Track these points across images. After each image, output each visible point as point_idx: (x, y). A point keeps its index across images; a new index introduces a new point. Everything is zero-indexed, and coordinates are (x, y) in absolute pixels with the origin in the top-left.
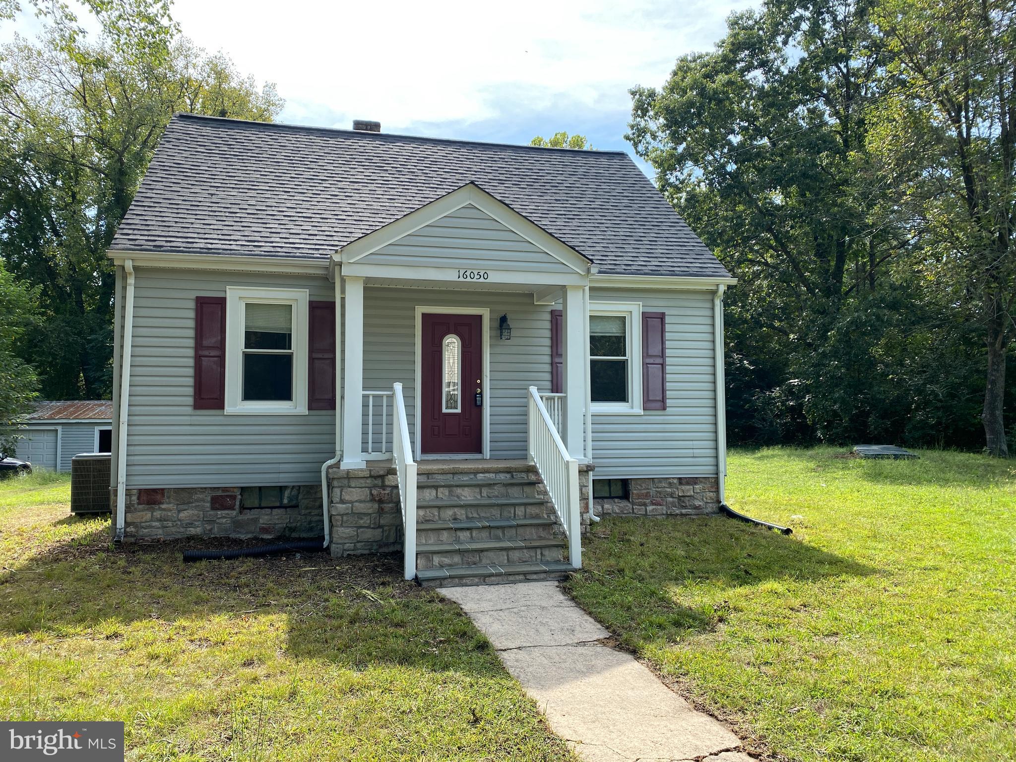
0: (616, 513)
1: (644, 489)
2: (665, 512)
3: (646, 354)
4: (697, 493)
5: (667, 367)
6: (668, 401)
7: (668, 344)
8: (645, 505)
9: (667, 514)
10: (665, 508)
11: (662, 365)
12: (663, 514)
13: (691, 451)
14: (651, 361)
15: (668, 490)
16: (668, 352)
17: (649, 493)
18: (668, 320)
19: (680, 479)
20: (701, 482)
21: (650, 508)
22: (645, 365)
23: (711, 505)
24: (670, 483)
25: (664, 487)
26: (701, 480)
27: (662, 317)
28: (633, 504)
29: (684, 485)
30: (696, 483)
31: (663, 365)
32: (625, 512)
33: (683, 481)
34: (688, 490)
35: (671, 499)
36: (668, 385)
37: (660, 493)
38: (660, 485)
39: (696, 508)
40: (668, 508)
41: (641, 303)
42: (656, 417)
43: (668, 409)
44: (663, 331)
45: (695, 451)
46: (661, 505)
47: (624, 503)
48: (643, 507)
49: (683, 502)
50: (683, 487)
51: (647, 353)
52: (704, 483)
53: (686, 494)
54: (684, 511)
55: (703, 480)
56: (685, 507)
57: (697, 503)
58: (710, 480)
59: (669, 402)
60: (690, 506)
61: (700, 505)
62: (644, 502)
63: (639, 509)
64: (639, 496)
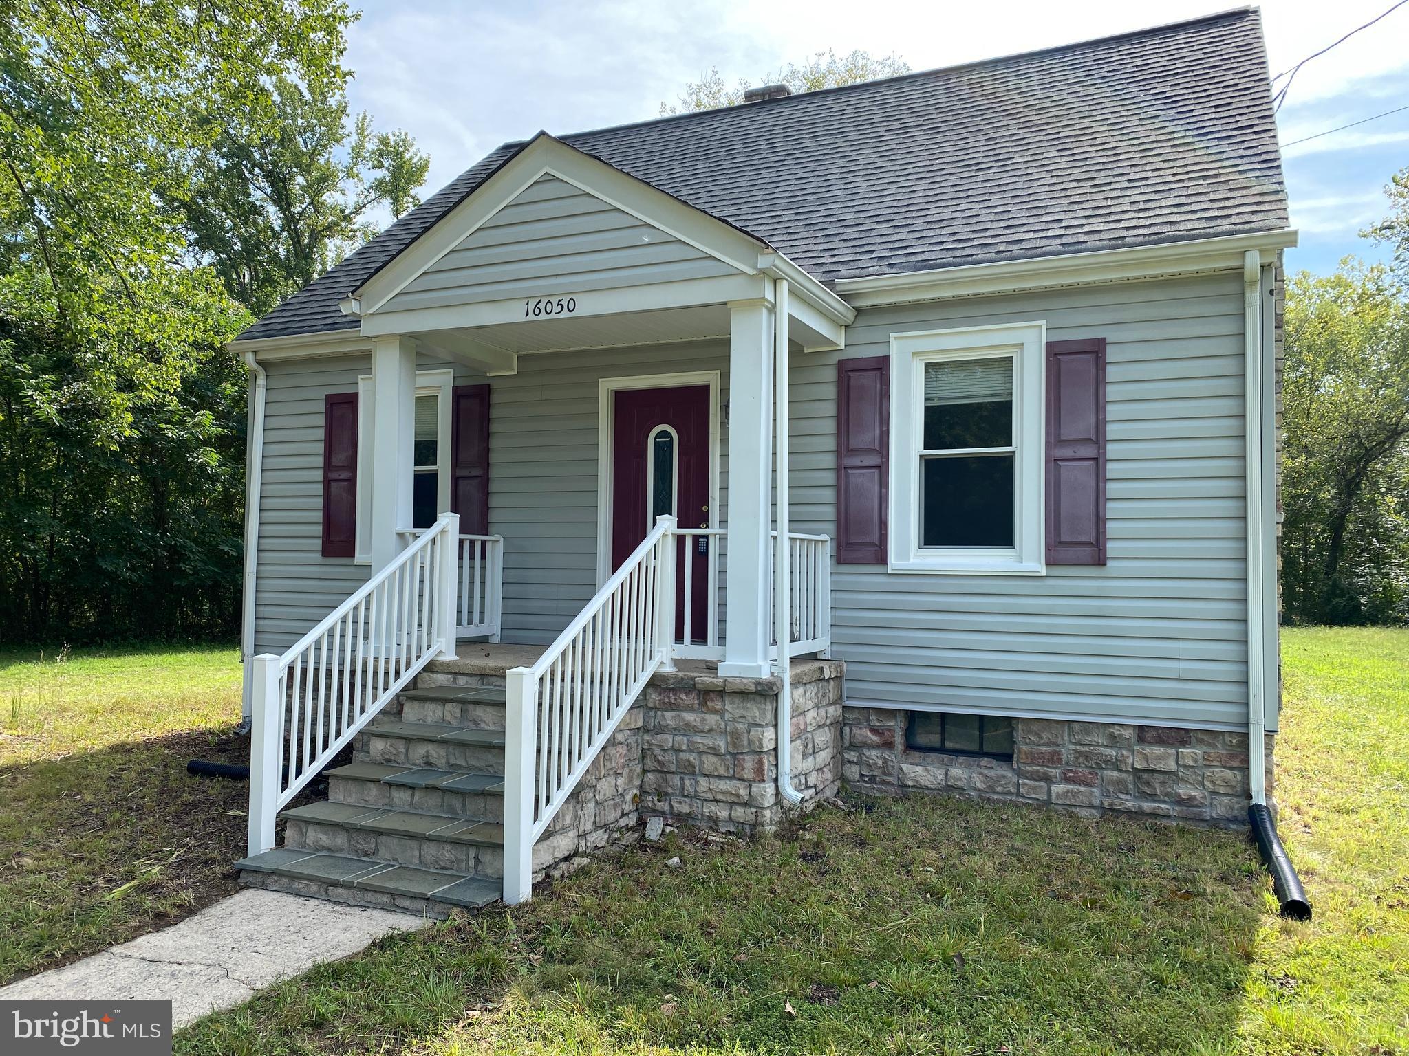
0: (976, 789)
1: (1048, 744)
2: (1096, 802)
3: (1055, 439)
4: (1187, 767)
5: (1109, 466)
6: (1110, 545)
7: (1112, 411)
8: (1047, 779)
9: (1101, 807)
10: (1097, 792)
11: (1096, 459)
12: (1093, 807)
13: (1174, 664)
14: (1068, 452)
15: (1107, 751)
16: (1112, 431)
17: (1058, 753)
18: (1112, 354)
19: (1141, 728)
20: (1200, 741)
21: (1059, 788)
22: (1053, 463)
23: (1226, 800)
24: (1112, 736)
25: (1098, 745)
26: (1200, 736)
27: (1096, 350)
28: (1020, 774)
29: (1150, 743)
30: (1184, 744)
31: (1099, 462)
32: (999, 789)
33: (1148, 736)
34: (1160, 758)
35: (1115, 774)
36: (1112, 509)
37: (1086, 756)
38: (1086, 738)
39: (1181, 802)
40: (1105, 793)
41: (1044, 323)
42: (1080, 581)
43: (1110, 563)
44: (1100, 381)
45: (1183, 665)
46: (1087, 785)
47: (998, 770)
48: (1042, 784)
49: (1148, 784)
50: (1148, 750)
51: (1058, 435)
52: (1209, 744)
53: (1152, 766)
54: (1147, 806)
55: (1206, 738)
56: (1153, 797)
57: (1185, 791)
58: (1228, 739)
59: (1112, 548)
60: (1167, 794)
61: (1192, 798)
62: (1045, 774)
63: (1034, 788)
64: (1034, 759)
